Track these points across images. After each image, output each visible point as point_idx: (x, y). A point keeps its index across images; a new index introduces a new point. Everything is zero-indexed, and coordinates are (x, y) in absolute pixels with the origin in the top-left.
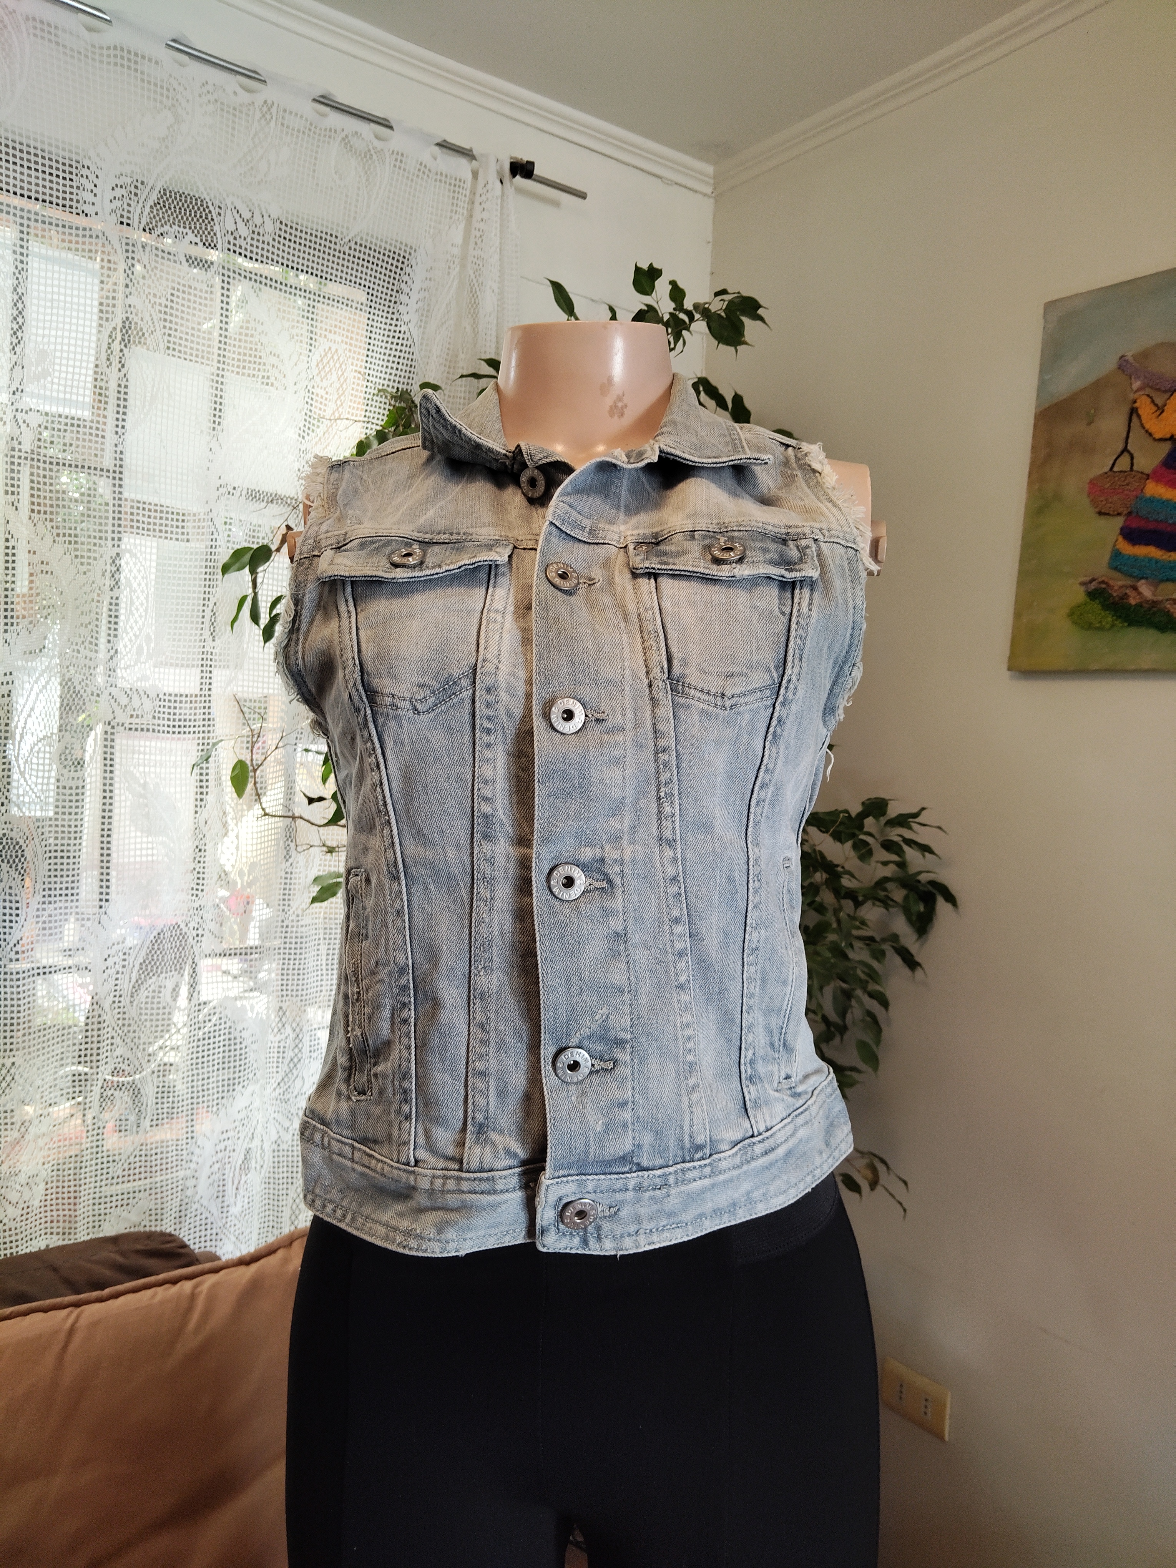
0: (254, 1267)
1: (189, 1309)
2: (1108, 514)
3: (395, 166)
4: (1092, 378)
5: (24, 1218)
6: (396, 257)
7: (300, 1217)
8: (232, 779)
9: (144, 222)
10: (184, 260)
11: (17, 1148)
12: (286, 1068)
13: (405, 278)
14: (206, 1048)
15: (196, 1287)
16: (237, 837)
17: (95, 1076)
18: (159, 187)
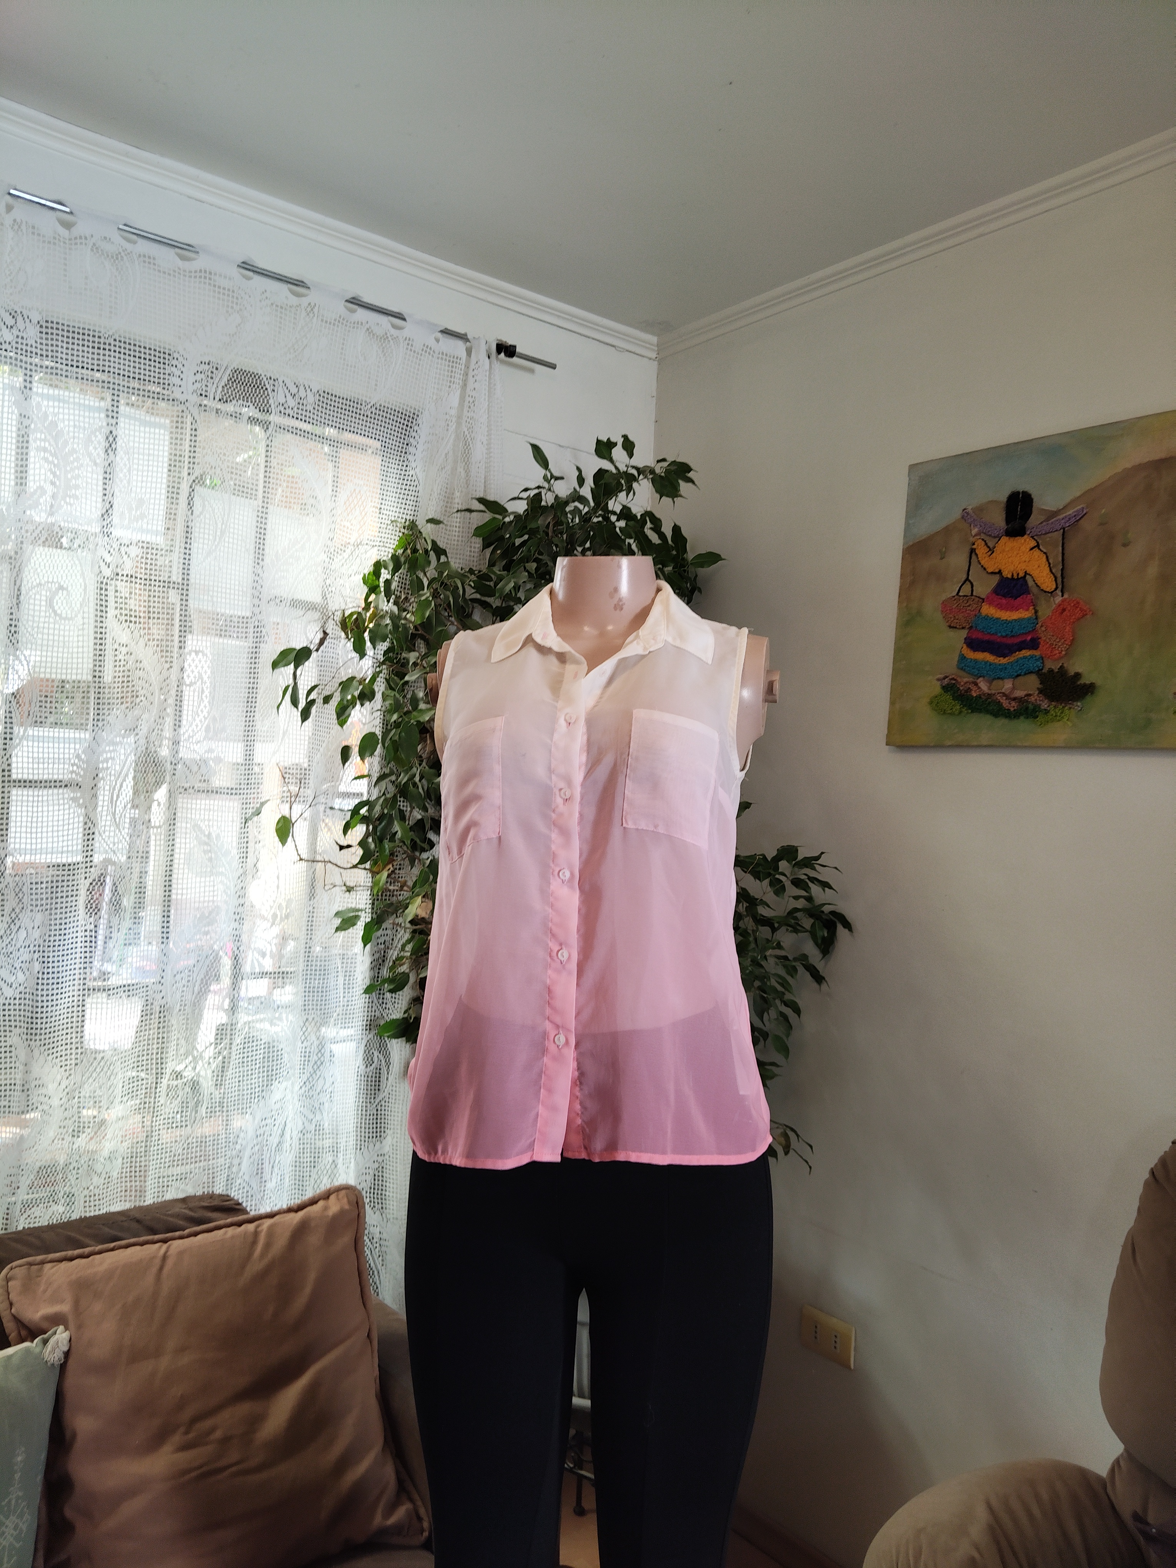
0: (301, 1214)
1: (254, 1242)
2: (956, 628)
3: (407, 349)
4: (943, 524)
5: (105, 1186)
6: (407, 418)
8: (277, 831)
9: (217, 399)
11: (103, 1128)
12: (311, 1070)
13: (414, 434)
14: (250, 1049)
15: (258, 1227)
16: (278, 878)
17: (164, 1071)
18: (228, 372)
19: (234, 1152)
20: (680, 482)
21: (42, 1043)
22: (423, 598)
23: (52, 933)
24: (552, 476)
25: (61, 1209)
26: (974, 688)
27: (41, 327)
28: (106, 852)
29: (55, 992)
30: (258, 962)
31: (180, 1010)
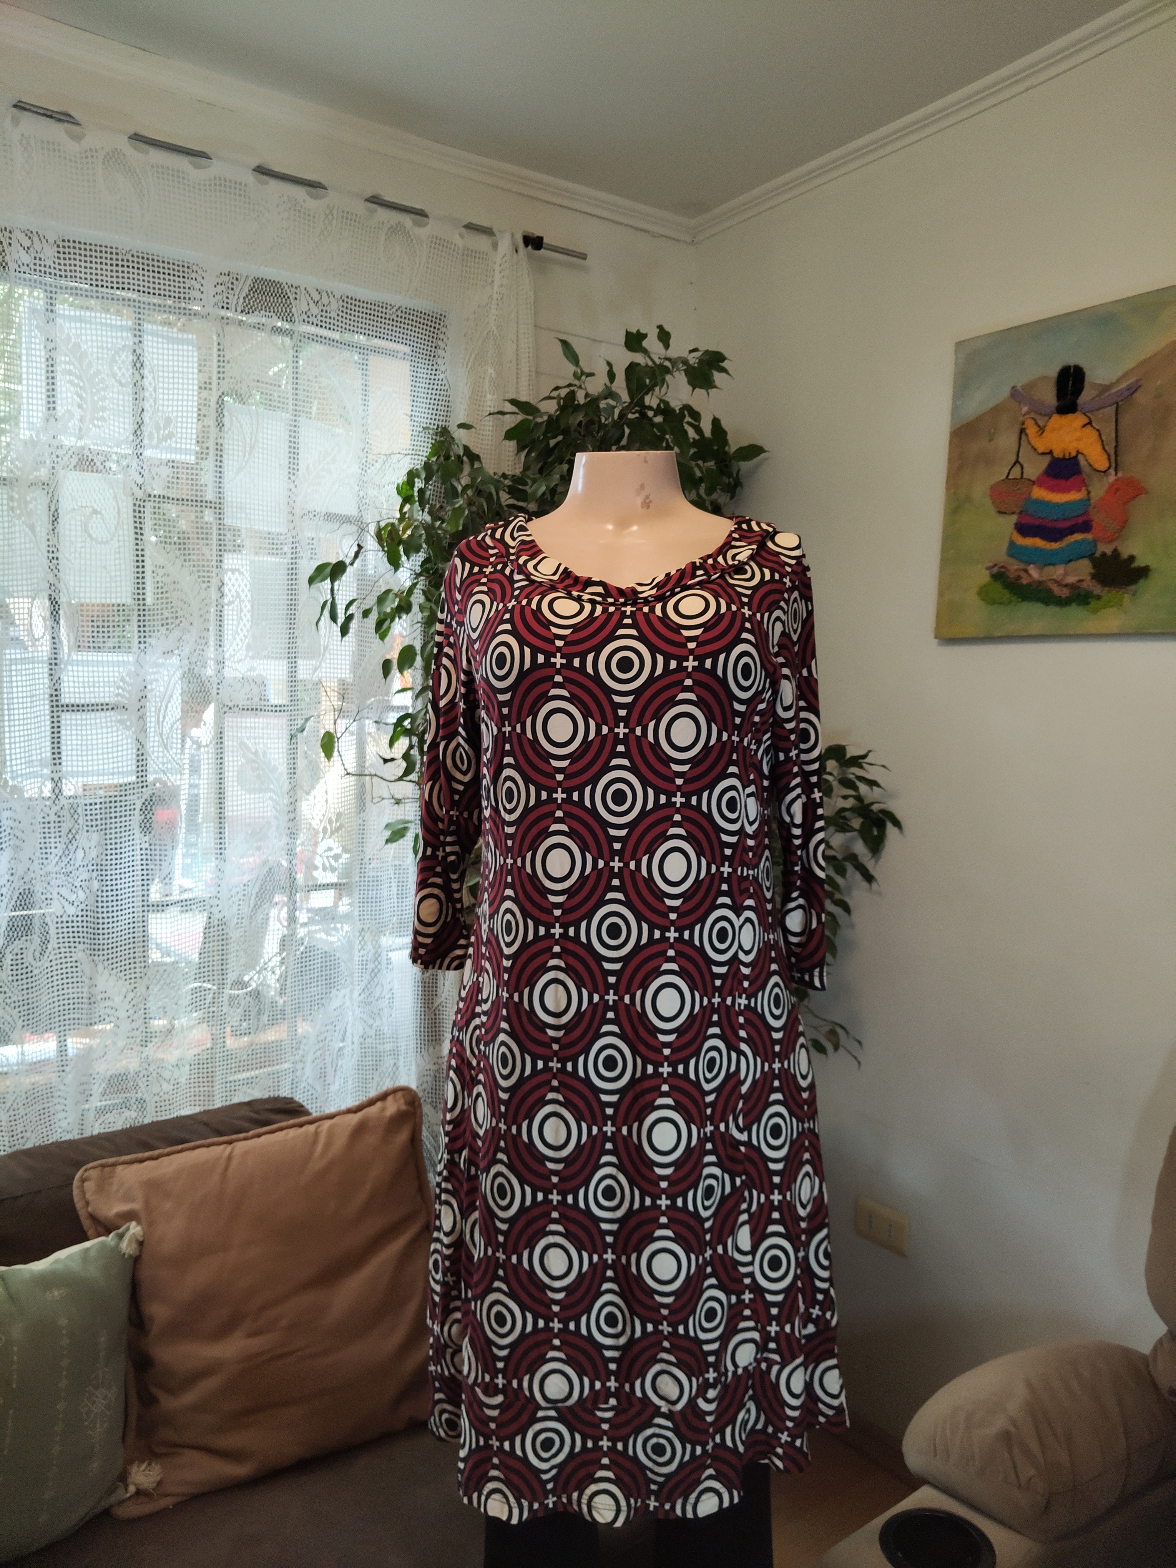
0: (360, 1115)
2: (1005, 513)
3: (431, 247)
4: (991, 405)
5: (175, 1092)
6: (434, 320)
8: (322, 746)
9: (239, 310)
11: (170, 1037)
12: (368, 977)
13: (442, 336)
14: (308, 959)
15: (318, 1127)
16: (326, 792)
18: (249, 282)
19: (297, 1057)
20: (714, 372)
21: (106, 957)
22: (457, 506)
23: (109, 852)
24: (583, 373)
25: (134, 1114)
27: (58, 246)
28: (156, 772)
29: (115, 909)
31: (238, 923)
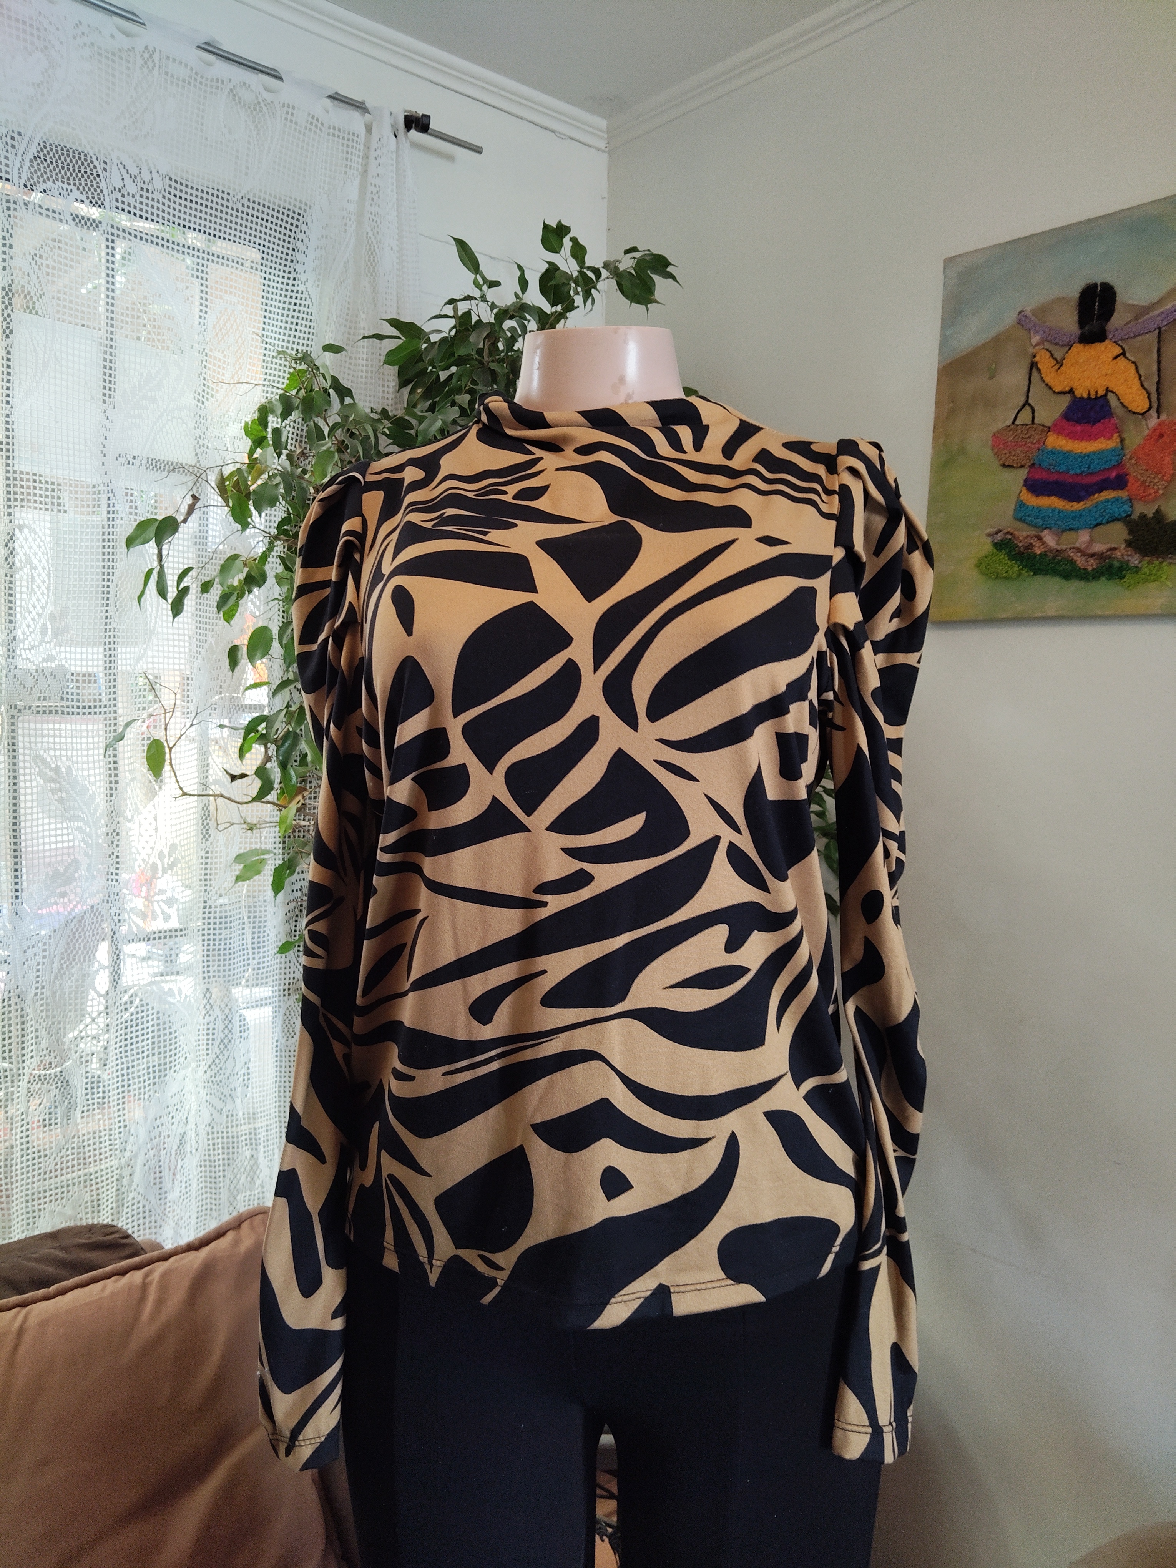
0: (204, 1251)
1: (142, 1299)
2: (1012, 467)
3: (286, 119)
4: (993, 333)
6: (291, 214)
7: (238, 1198)
10: (70, 219)
12: (216, 1050)
13: (301, 236)
14: (134, 1035)
16: (155, 819)
17: (21, 1072)
18: (37, 140)
19: (123, 1161)
20: (656, 278)
22: (324, 448)
24: (485, 280)
26: (1037, 544)
30: (137, 926)
31: (36, 994)
